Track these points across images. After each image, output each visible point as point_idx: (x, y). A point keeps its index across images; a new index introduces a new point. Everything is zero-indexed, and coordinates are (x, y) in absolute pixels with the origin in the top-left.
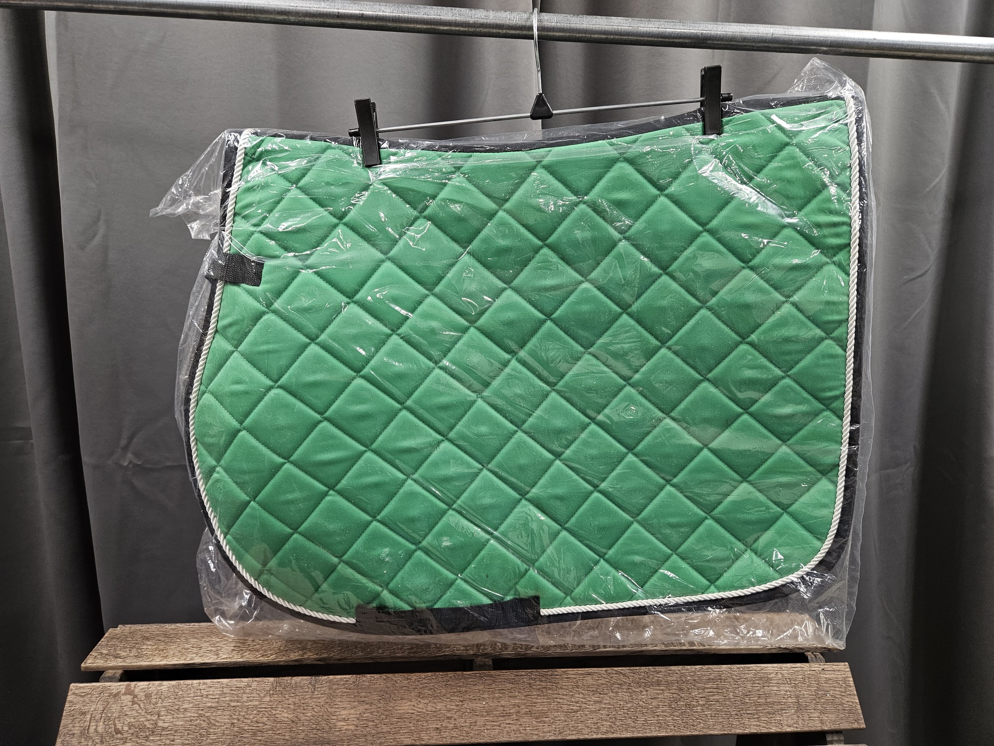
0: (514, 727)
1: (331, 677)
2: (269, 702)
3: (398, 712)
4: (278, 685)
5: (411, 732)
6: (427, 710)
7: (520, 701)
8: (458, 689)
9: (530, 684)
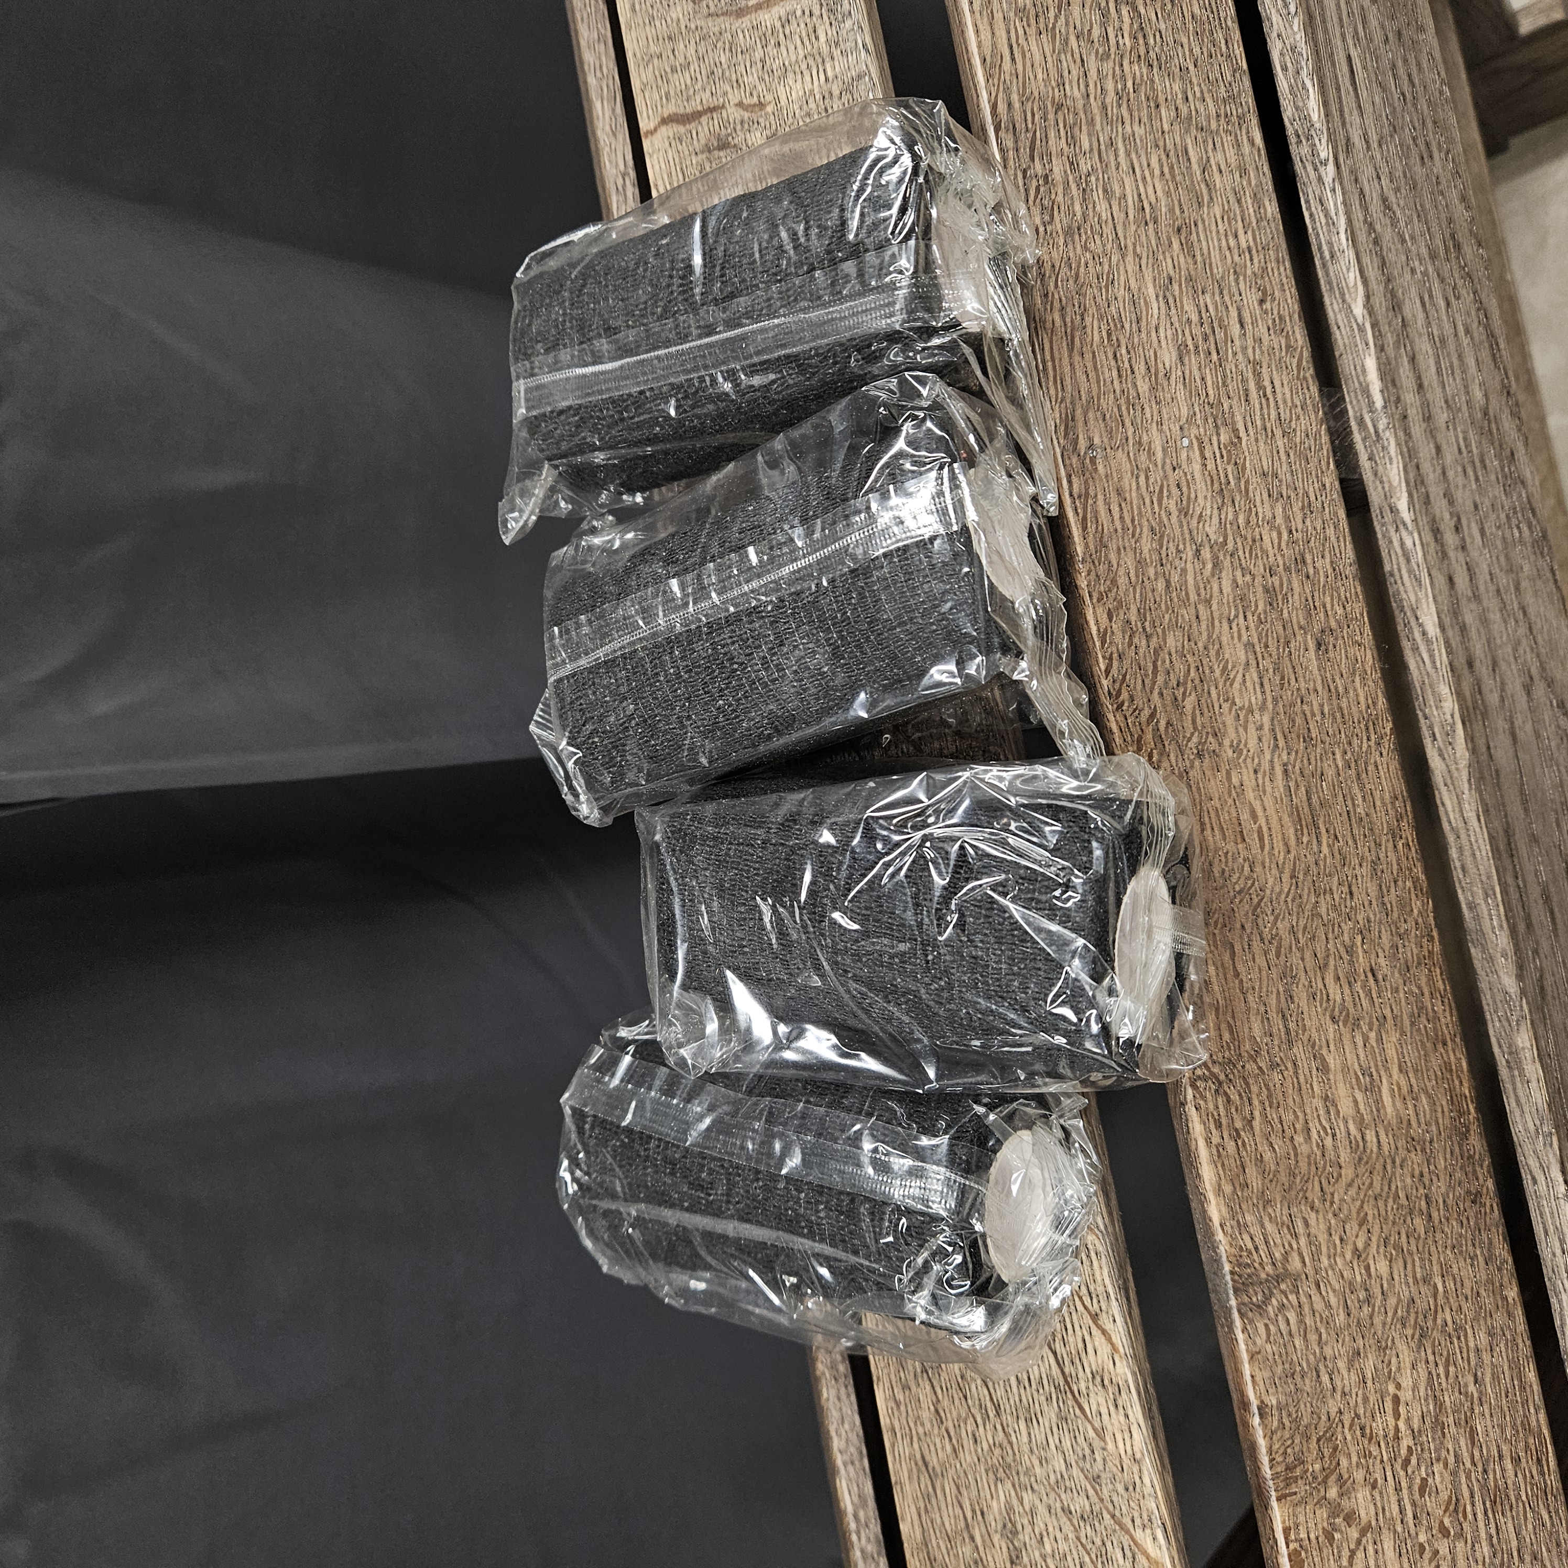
0: (1251, 298)
1: (1215, 1211)
2: (1374, 1486)
3: (1292, 842)
4: (1298, 1472)
5: (1358, 764)
6: (1263, 708)
7: (1148, 275)
8: (1151, 572)
9: (1068, 233)
